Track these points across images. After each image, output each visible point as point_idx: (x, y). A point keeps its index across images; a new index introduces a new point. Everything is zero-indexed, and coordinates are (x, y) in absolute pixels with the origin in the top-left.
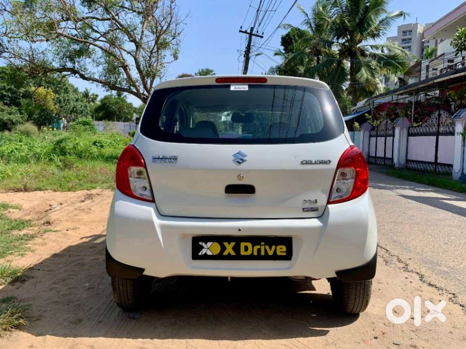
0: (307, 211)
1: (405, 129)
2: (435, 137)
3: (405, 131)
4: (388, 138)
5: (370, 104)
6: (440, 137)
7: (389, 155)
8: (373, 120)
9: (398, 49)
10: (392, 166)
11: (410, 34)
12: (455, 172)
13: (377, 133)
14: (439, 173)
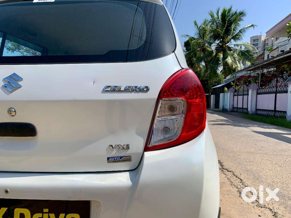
0: (115, 162)
1: (255, 90)
2: (274, 94)
3: (255, 92)
4: (244, 96)
5: (233, 77)
6: (278, 95)
7: (245, 107)
8: (236, 86)
9: (250, 46)
10: (247, 113)
11: (257, 41)
12: (288, 116)
13: (238, 93)
14: (277, 117)
